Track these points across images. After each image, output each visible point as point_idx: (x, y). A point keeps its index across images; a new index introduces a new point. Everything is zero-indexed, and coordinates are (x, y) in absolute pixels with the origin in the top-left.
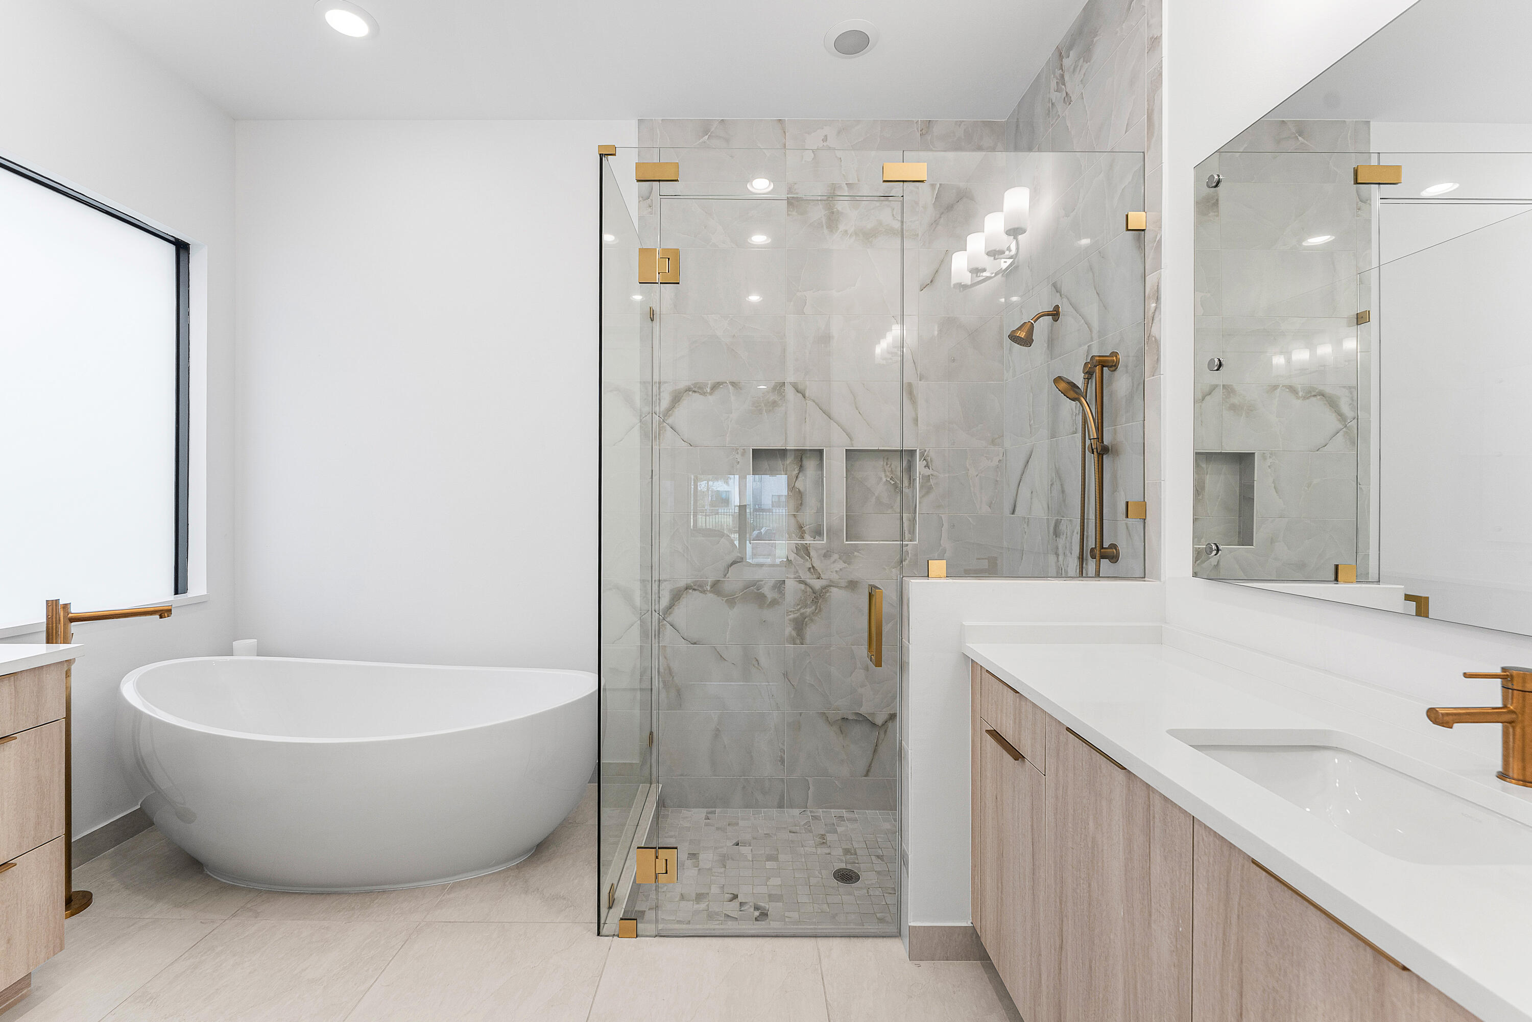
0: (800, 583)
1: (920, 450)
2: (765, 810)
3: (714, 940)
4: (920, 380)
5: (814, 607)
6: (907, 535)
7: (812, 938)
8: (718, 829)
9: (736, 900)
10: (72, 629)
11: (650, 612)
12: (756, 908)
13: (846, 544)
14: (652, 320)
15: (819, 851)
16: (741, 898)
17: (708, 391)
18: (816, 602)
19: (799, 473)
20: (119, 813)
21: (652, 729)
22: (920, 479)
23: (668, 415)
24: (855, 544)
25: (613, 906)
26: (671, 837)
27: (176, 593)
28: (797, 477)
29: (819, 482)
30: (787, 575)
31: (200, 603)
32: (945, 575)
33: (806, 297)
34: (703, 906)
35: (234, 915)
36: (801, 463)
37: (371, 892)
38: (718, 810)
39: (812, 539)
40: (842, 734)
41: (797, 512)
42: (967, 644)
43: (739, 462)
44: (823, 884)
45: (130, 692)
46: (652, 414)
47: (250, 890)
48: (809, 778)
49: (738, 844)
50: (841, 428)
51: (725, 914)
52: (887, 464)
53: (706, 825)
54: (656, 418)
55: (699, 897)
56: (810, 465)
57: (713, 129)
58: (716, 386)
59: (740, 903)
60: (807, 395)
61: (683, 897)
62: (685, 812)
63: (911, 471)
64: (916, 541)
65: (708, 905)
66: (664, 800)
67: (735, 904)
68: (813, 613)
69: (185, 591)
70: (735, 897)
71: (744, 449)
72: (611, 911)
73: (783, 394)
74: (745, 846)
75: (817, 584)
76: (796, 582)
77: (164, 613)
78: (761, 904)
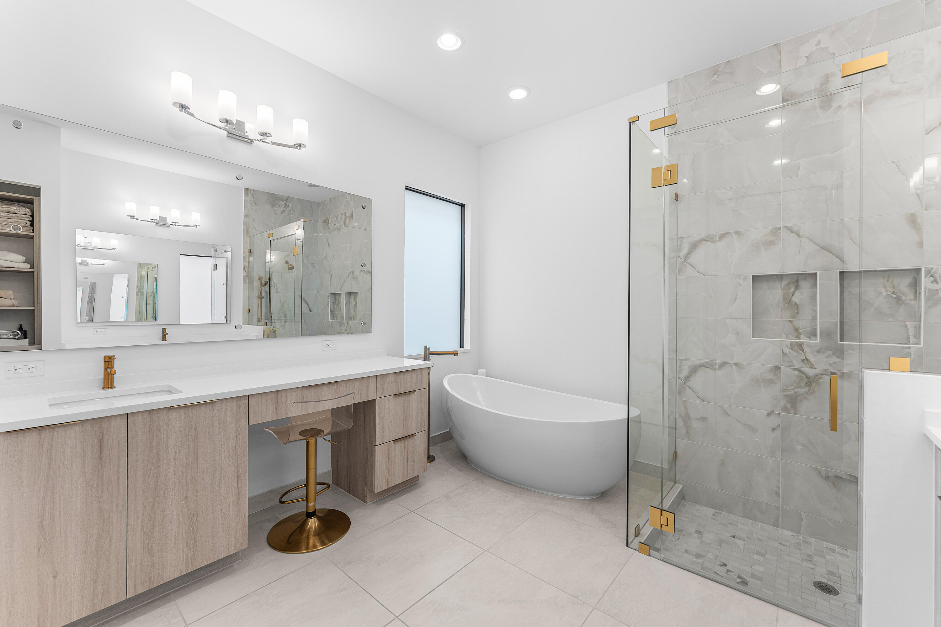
0: (794, 370)
1: (926, 268)
2: (762, 524)
3: (699, 577)
4: (925, 210)
5: (807, 389)
6: (912, 339)
7: (774, 606)
8: (721, 523)
9: (725, 567)
10: (430, 357)
11: (675, 378)
12: (739, 577)
13: (839, 344)
14: (677, 201)
15: (804, 564)
16: (729, 567)
17: (717, 240)
18: (809, 385)
19: (795, 291)
20: (443, 431)
21: (677, 449)
22: (925, 293)
23: (688, 257)
24: (849, 344)
25: (638, 536)
26: (686, 517)
27: (460, 348)
28: (793, 294)
29: (813, 298)
30: (782, 363)
31: (468, 352)
32: (909, 370)
33: (800, 163)
34: (699, 561)
35: (475, 480)
36: (797, 283)
37: (524, 488)
38: (723, 513)
39: (808, 339)
40: (835, 488)
41: (793, 319)
42: (927, 426)
43: (741, 285)
44: (801, 585)
45: (446, 384)
46: (677, 257)
47: (481, 473)
48: (802, 513)
49: (734, 537)
50: (835, 256)
51: (714, 571)
52: (888, 281)
53: (712, 518)
54: (679, 259)
55: (698, 556)
56: (805, 285)
57: (720, 70)
58: (722, 236)
59: (728, 570)
60: (801, 234)
61: (686, 551)
62: (698, 507)
63: (917, 286)
64: (921, 345)
65: (703, 562)
66: (684, 495)
67: (724, 569)
68: (806, 393)
69: (463, 347)
70: (725, 565)
71: (745, 276)
72: (636, 538)
73: (779, 235)
74: (740, 540)
75: (811, 372)
76: (791, 369)
77: (455, 354)
78: (744, 576)
